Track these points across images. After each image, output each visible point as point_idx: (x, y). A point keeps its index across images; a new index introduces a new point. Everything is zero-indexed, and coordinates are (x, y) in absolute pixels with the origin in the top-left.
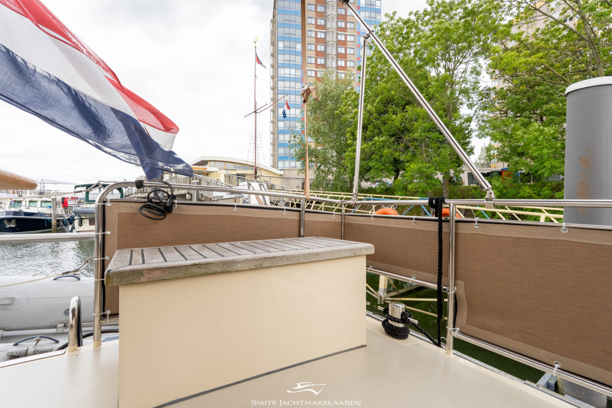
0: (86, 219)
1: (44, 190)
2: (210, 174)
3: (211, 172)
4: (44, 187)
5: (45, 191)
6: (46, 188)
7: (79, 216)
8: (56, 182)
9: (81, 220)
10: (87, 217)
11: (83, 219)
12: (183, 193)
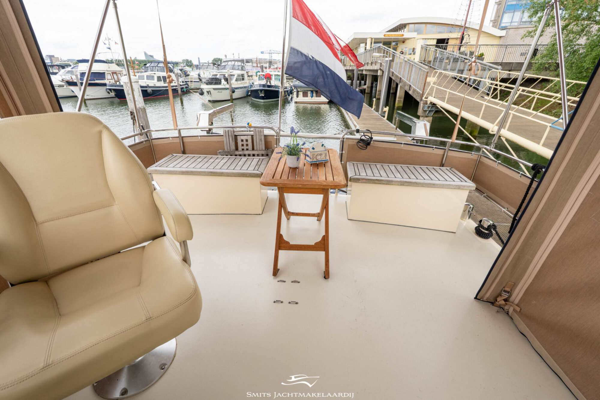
0: (301, 91)
1: (271, 60)
2: (407, 41)
3: (408, 39)
4: (272, 57)
5: (273, 61)
6: (273, 58)
7: (297, 89)
8: (279, 52)
9: (298, 92)
10: (302, 90)
11: (299, 91)
12: (376, 69)
